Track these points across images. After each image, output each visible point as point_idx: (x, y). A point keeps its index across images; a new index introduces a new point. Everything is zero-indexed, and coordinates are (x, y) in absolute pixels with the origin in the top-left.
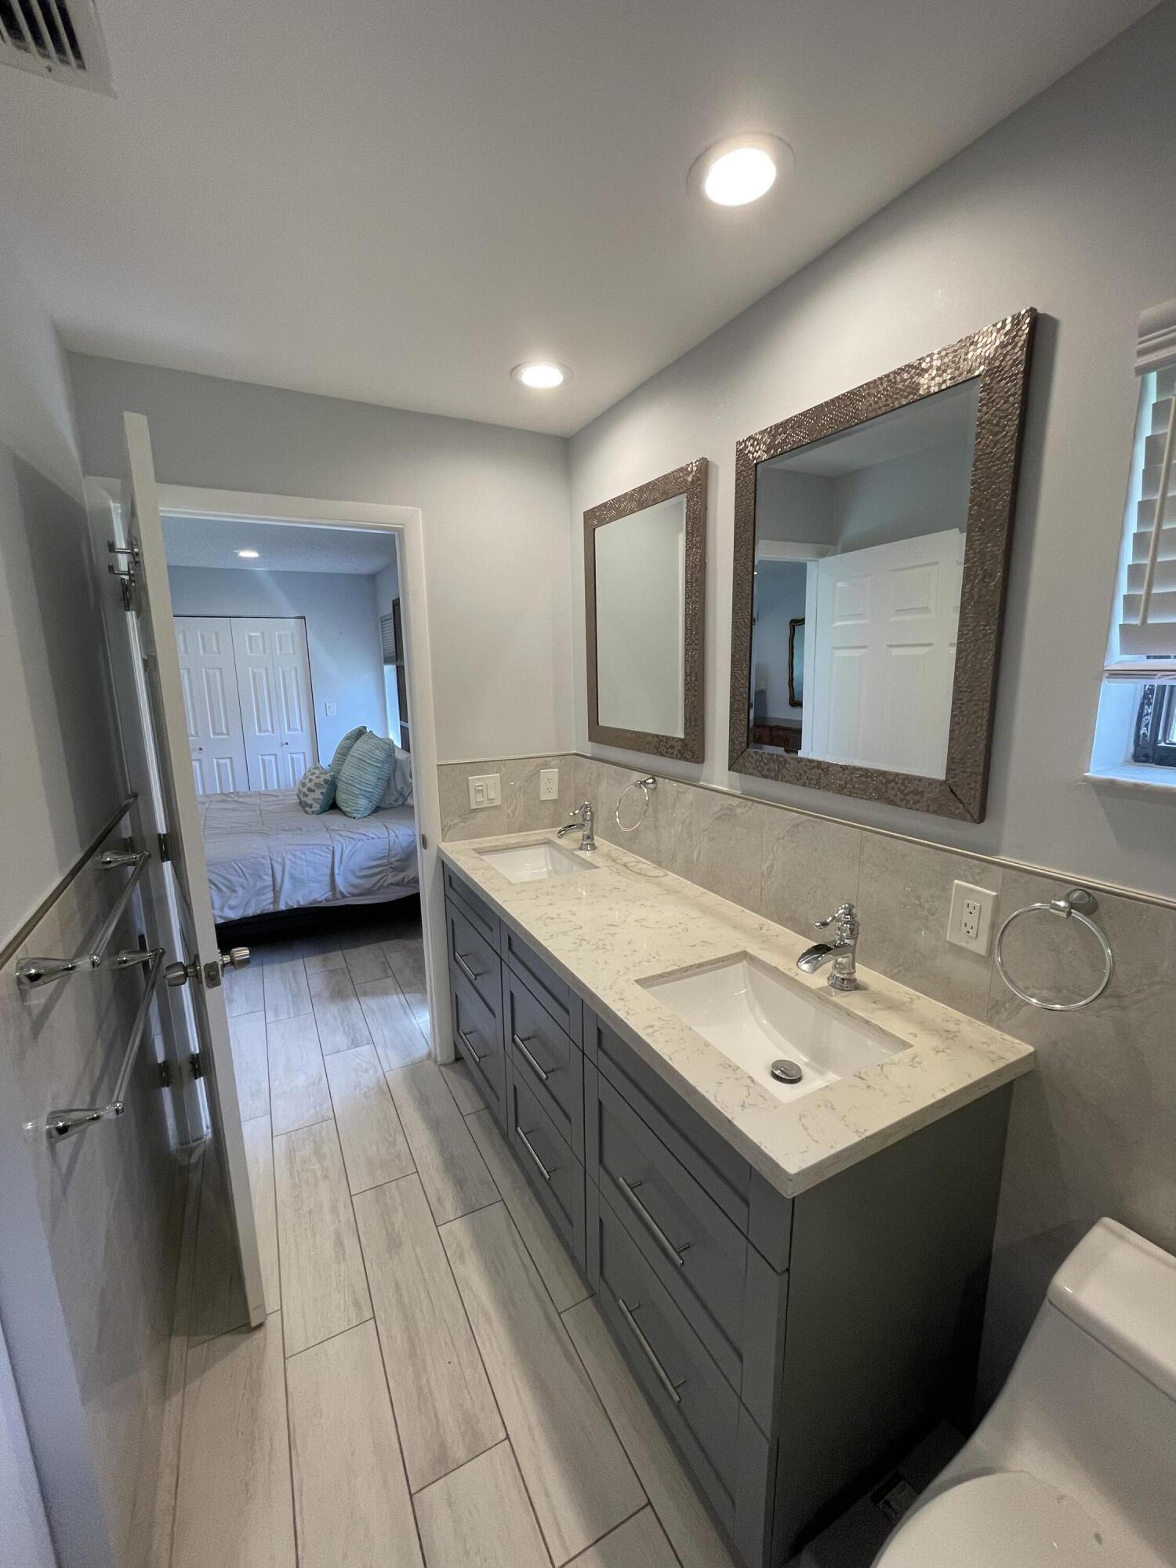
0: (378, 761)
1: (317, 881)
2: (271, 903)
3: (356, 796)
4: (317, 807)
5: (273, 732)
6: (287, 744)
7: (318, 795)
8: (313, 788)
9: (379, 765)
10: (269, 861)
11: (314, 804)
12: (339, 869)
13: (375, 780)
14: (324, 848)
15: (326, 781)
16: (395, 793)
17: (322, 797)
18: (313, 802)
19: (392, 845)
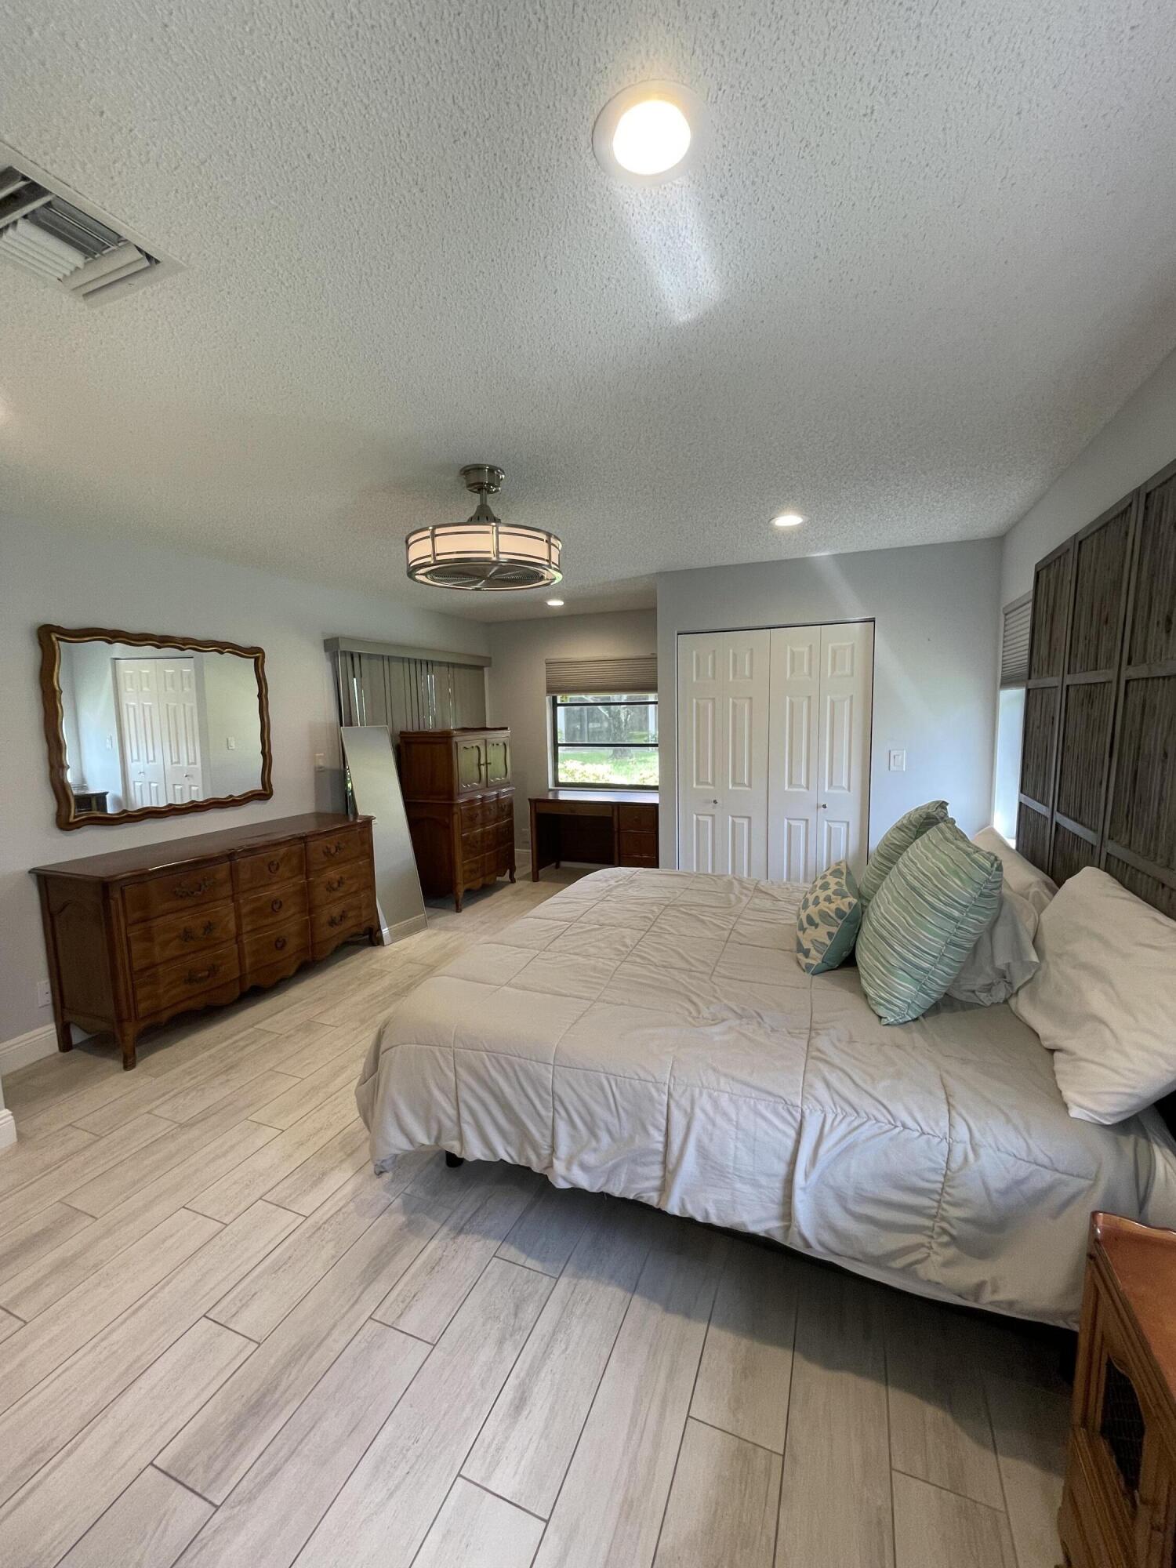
0: (953, 903)
4: (816, 959)
5: (808, 788)
6: (825, 806)
7: (821, 934)
8: (817, 920)
9: (956, 914)
10: (665, 1098)
11: (813, 952)
12: (806, 1176)
13: (939, 944)
14: (780, 1108)
15: (839, 913)
16: (988, 969)
17: (828, 942)
18: (812, 947)
19: (954, 1166)
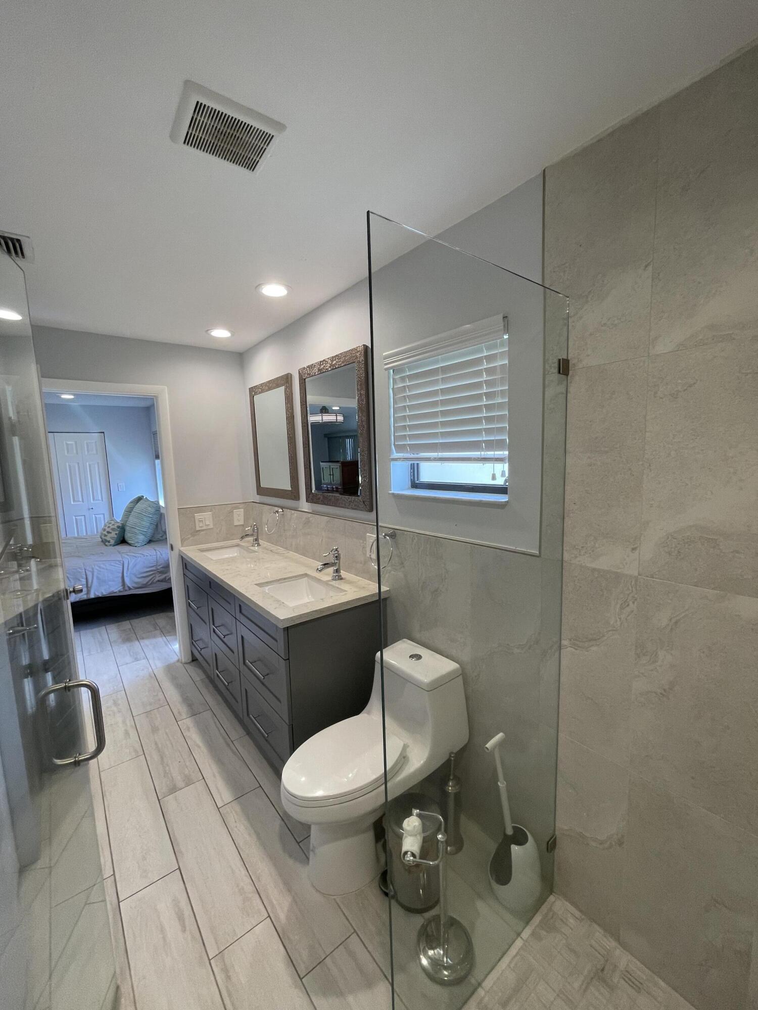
0: (151, 514)
1: (113, 581)
2: (85, 594)
3: (136, 534)
4: (112, 542)
5: (83, 502)
6: (92, 509)
7: (113, 534)
8: (111, 531)
9: (151, 516)
10: (84, 570)
12: (127, 573)
13: (148, 524)
14: (117, 562)
15: (118, 527)
16: (161, 532)
17: (116, 536)
18: (110, 539)
19: (158, 559)
